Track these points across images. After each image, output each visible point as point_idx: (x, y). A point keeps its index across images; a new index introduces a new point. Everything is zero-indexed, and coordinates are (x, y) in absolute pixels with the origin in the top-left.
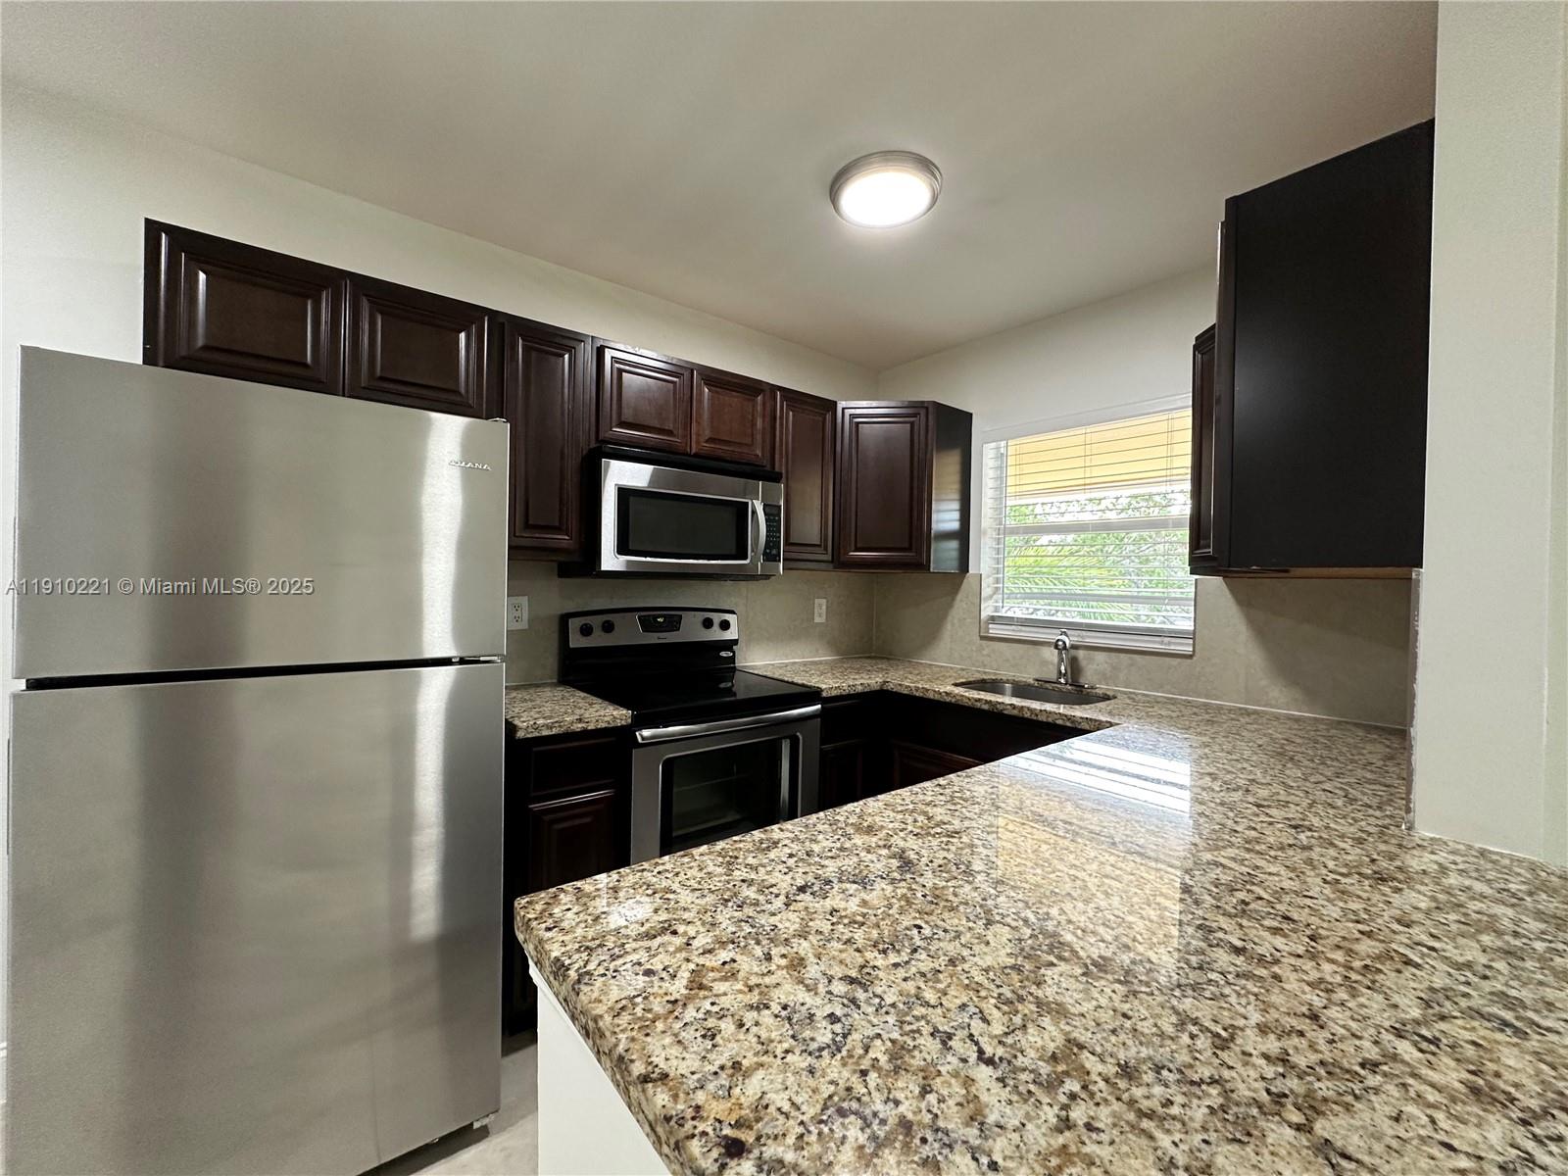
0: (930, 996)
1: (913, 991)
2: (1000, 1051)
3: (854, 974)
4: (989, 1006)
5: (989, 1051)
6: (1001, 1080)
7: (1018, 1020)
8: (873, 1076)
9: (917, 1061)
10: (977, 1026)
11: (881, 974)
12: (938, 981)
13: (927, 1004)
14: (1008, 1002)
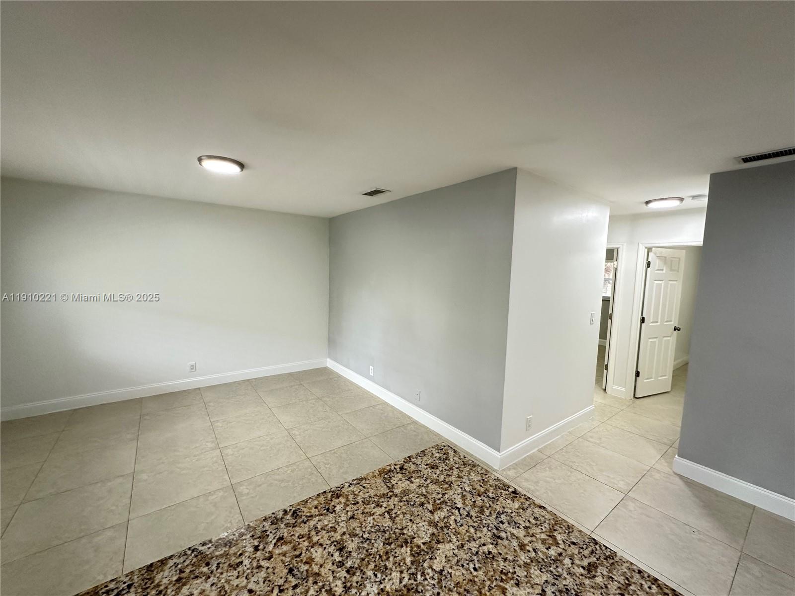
0: (472, 530)
1: (478, 532)
2: (453, 511)
3: (499, 541)
4: (453, 525)
5: (457, 511)
6: (455, 503)
7: (446, 520)
8: (488, 506)
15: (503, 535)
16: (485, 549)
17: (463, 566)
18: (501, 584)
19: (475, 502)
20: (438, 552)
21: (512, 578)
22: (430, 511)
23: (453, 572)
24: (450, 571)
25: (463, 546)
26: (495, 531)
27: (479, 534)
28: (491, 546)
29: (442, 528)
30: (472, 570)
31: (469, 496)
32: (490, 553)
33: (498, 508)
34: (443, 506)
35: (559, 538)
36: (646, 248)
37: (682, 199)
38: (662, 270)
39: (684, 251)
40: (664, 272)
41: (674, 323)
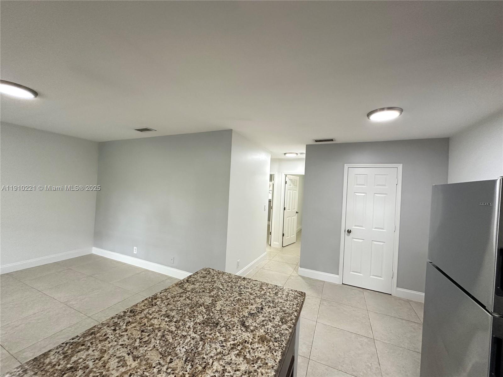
0: (230, 294)
1: (232, 294)
2: (219, 290)
3: (242, 295)
4: (221, 295)
5: (221, 290)
6: (219, 287)
7: (217, 294)
8: (234, 285)
9: (229, 287)
10: (222, 292)
11: (238, 295)
12: (229, 296)
13: (229, 293)
14: (217, 296)
15: (243, 292)
16: (237, 298)
17: (229, 306)
18: (246, 306)
19: (228, 285)
20: (217, 304)
21: (250, 304)
22: (209, 293)
23: (226, 309)
24: (224, 308)
25: (227, 300)
26: (239, 292)
27: (233, 295)
28: (239, 297)
29: (216, 297)
30: (233, 306)
31: (225, 284)
32: (239, 299)
33: (238, 285)
34: (214, 290)
35: (264, 288)
36: (285, 175)
37: (297, 154)
38: (291, 185)
39: (298, 177)
40: (292, 186)
41: (296, 210)
